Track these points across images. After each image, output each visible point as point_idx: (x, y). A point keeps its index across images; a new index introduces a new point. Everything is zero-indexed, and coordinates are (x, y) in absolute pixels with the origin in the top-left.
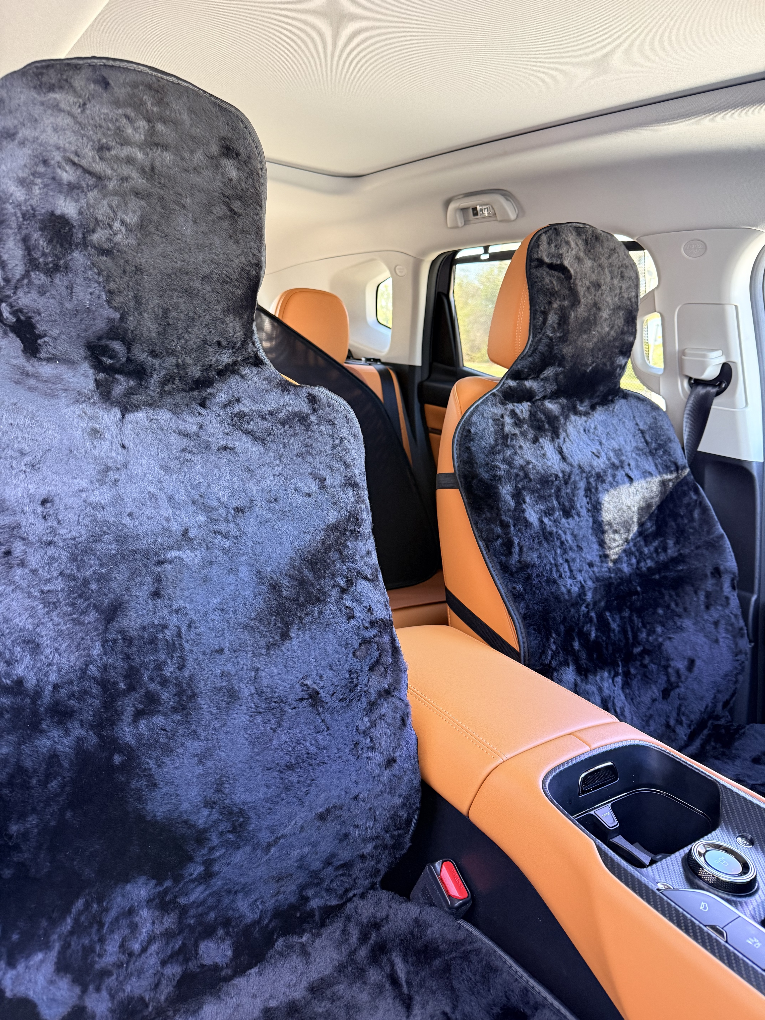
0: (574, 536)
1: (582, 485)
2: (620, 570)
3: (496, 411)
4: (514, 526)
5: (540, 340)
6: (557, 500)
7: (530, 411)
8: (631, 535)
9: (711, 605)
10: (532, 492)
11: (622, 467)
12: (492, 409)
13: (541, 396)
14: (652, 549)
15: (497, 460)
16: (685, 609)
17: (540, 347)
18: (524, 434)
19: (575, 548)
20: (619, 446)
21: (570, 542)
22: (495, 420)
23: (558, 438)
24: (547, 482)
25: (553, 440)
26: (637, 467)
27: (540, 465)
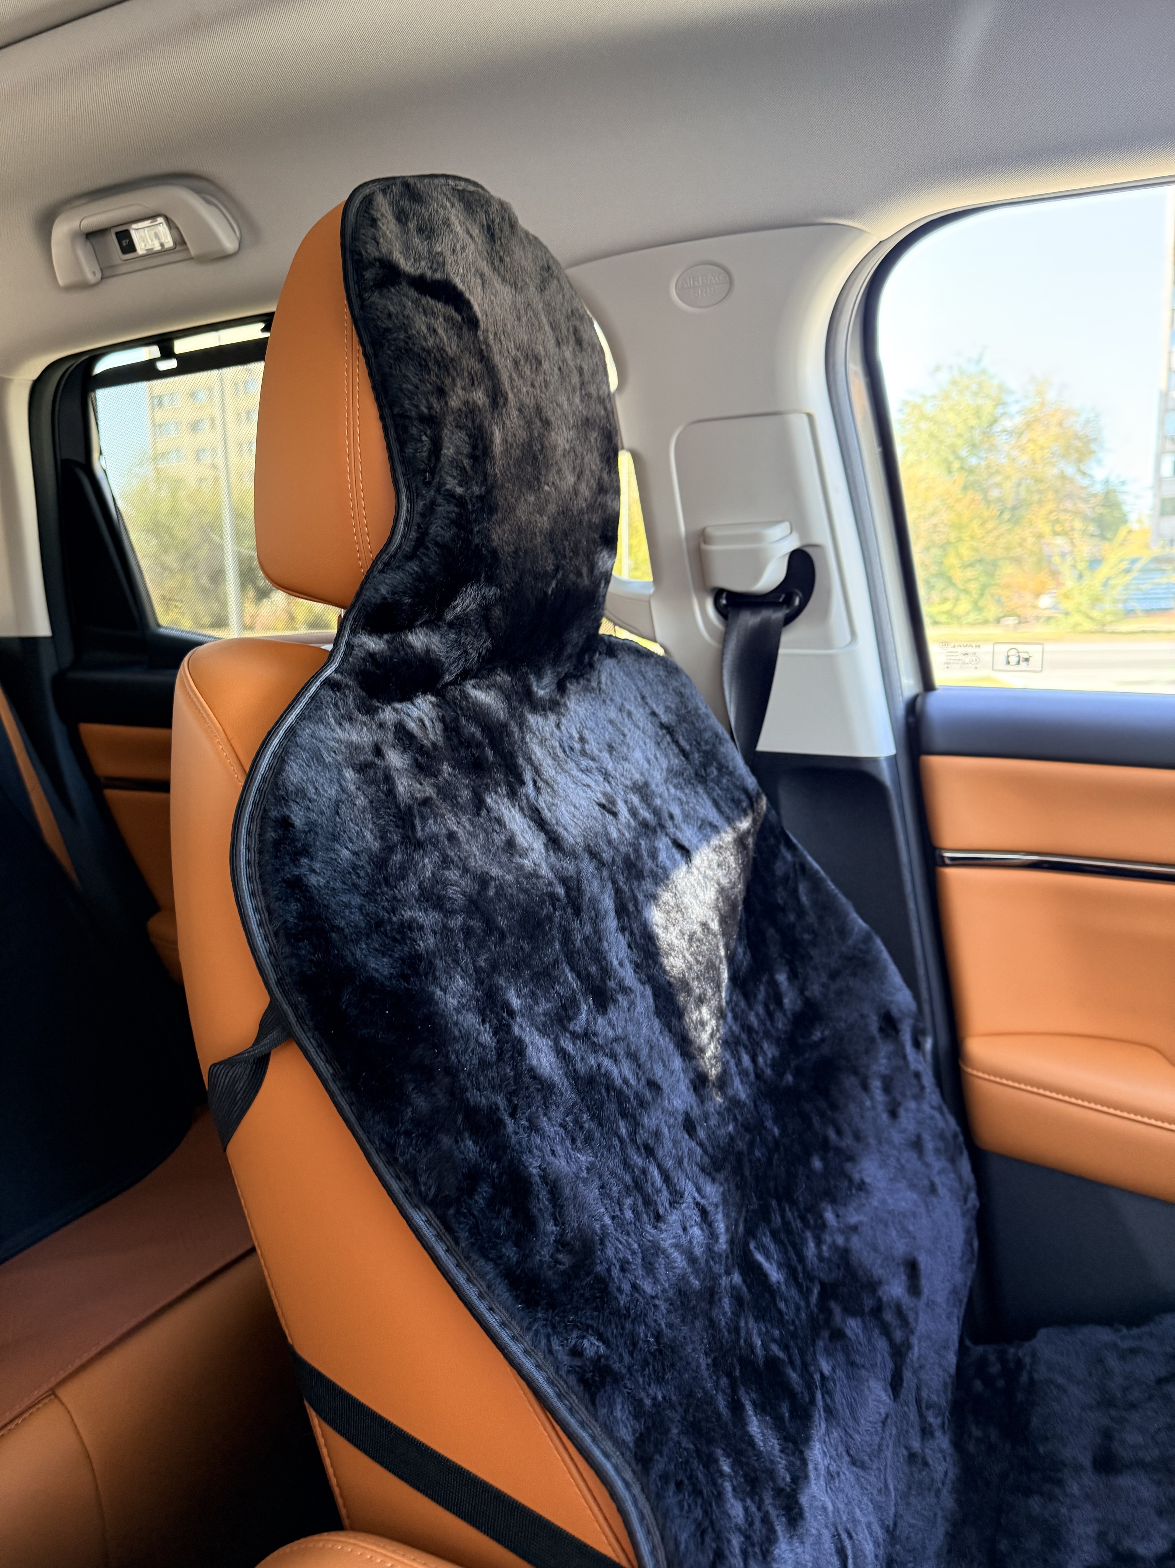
0: (633, 1056)
1: (608, 903)
2: (734, 1103)
3: (354, 737)
4: (512, 1115)
5: (431, 507)
6: (572, 969)
7: (442, 720)
8: (723, 995)
9: (899, 1104)
10: (516, 968)
11: (663, 827)
12: (340, 734)
13: (456, 670)
14: (761, 1010)
15: (403, 902)
16: (858, 1137)
17: (433, 529)
18: (447, 793)
19: (648, 1096)
20: (642, 774)
21: (633, 1081)
22: (362, 768)
23: (522, 783)
24: (539, 924)
25: (513, 794)
26: (686, 817)
27: (509, 878)
